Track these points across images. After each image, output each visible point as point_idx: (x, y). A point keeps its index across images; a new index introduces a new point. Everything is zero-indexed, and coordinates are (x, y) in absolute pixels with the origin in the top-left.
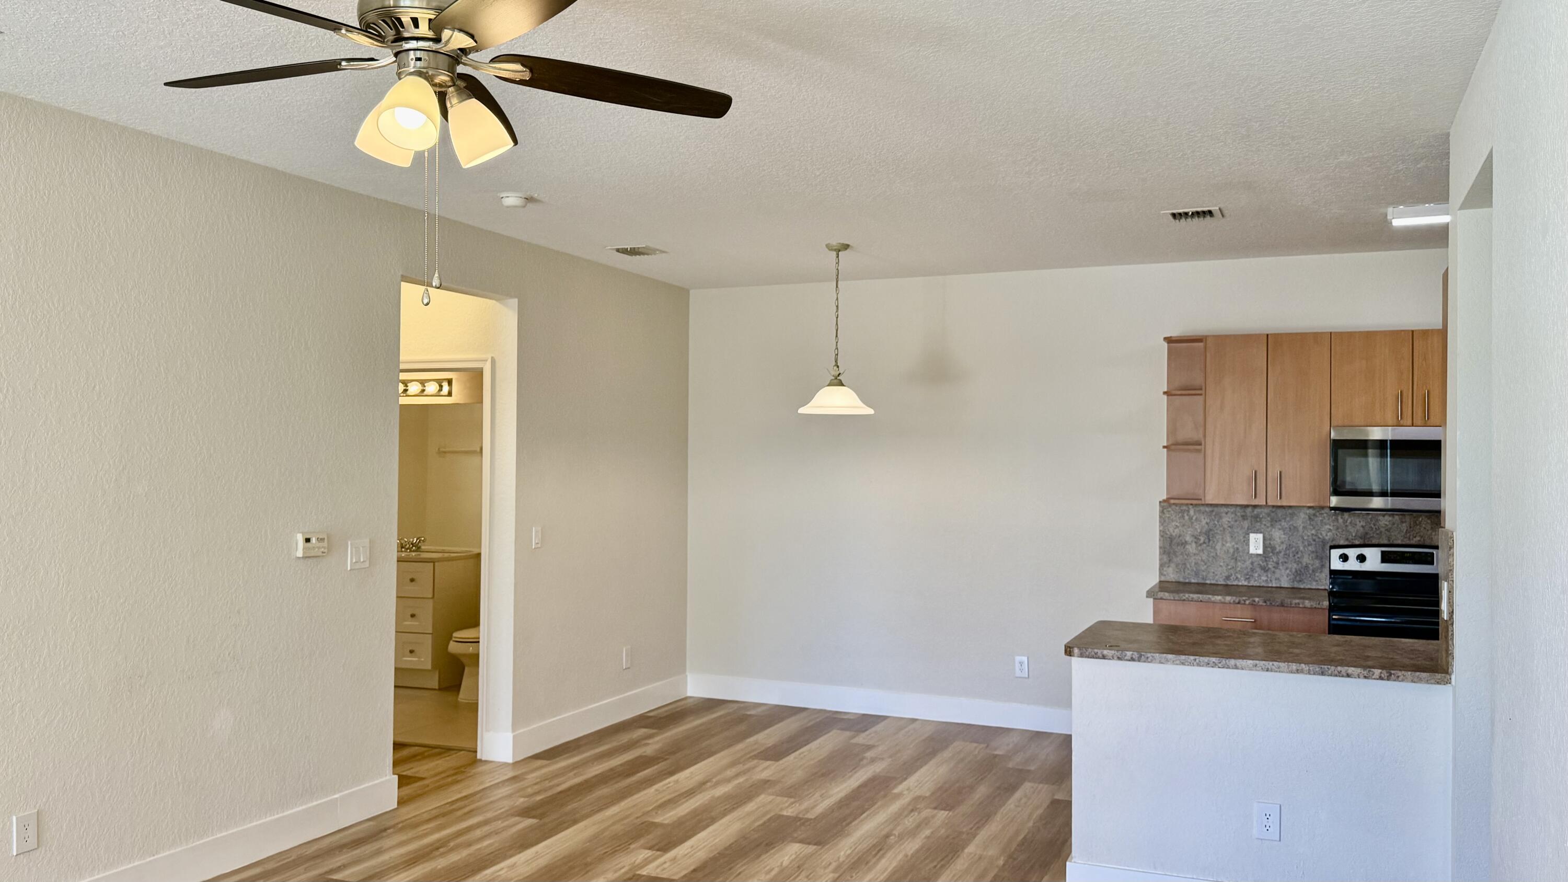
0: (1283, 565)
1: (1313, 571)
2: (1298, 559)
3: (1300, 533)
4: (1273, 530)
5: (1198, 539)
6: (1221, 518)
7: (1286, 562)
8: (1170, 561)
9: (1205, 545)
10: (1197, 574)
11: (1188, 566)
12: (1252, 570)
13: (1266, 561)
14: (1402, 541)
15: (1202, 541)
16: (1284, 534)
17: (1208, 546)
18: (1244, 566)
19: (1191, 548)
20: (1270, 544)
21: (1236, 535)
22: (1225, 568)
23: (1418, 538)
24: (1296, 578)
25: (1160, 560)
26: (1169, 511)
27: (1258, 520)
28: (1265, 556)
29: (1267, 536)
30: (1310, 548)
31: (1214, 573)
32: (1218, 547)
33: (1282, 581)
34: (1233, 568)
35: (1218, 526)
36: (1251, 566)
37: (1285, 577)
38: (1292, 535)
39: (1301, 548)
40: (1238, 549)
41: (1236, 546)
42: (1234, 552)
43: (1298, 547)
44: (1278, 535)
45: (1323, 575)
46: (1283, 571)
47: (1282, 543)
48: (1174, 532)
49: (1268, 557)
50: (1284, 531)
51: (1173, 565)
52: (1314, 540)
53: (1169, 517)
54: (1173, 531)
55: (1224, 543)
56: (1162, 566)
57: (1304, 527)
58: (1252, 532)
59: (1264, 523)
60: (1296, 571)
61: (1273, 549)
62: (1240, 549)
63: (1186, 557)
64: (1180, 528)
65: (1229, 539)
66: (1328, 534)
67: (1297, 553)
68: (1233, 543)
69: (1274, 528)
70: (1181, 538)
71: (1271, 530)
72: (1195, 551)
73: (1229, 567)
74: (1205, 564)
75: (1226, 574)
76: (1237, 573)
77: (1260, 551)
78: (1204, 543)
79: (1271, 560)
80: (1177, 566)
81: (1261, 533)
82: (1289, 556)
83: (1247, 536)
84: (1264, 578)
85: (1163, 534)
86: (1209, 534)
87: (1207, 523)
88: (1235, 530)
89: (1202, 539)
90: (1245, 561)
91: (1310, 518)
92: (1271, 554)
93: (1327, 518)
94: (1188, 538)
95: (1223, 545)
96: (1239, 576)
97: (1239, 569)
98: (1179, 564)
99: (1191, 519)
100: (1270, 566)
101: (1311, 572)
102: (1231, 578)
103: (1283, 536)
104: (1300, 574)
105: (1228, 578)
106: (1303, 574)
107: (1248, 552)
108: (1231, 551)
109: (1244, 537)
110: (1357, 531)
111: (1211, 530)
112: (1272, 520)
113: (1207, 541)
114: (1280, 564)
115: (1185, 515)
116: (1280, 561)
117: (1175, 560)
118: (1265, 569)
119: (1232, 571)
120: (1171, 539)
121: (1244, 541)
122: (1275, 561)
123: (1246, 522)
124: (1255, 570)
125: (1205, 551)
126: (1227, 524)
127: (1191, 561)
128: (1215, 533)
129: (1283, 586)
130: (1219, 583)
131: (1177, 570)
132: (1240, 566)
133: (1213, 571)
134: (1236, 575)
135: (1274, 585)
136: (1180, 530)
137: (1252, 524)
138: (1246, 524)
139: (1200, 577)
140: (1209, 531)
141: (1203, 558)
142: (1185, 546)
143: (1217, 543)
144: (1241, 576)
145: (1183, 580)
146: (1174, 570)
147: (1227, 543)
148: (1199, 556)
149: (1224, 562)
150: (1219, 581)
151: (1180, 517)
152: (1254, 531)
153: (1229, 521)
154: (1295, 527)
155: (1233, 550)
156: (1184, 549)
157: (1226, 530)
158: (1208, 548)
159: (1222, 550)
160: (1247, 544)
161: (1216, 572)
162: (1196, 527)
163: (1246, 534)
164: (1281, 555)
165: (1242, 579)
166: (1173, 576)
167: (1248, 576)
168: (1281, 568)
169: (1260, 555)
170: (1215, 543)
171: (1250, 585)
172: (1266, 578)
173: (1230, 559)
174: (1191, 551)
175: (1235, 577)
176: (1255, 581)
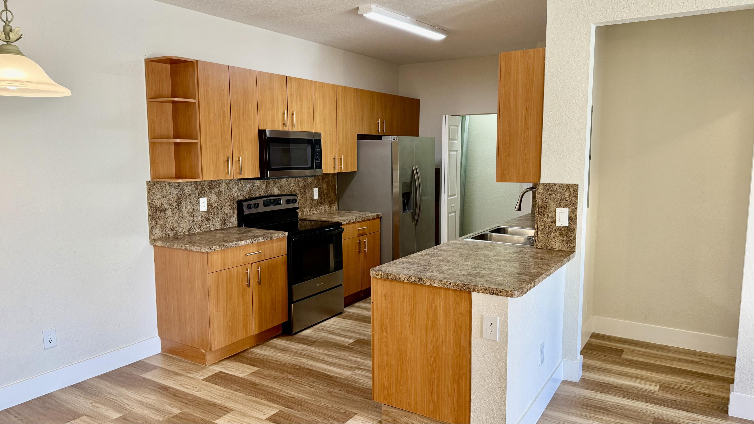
1: (230, 217)
2: (223, 211)
3: (223, 195)
5: (172, 206)
6: (184, 189)
7: (218, 214)
8: (156, 224)
9: (176, 209)
10: (173, 230)
11: (168, 226)
12: (202, 221)
13: (208, 214)
14: (264, 194)
15: (174, 207)
16: (216, 196)
18: (198, 220)
19: (169, 213)
20: (210, 203)
21: (192, 200)
22: (188, 223)
23: (269, 192)
24: (223, 222)
25: (150, 224)
26: (153, 188)
27: (203, 189)
28: (208, 212)
29: (208, 199)
30: (228, 203)
32: (184, 209)
33: (217, 226)
34: (192, 222)
35: (183, 195)
36: (201, 219)
37: (218, 223)
38: (220, 196)
39: (224, 204)
41: (193, 208)
44: (213, 197)
45: (234, 218)
46: (217, 219)
47: (215, 202)
49: (209, 212)
50: (216, 194)
51: (158, 227)
52: (230, 198)
53: (154, 192)
54: (158, 203)
55: (186, 206)
56: (151, 229)
57: (225, 191)
58: (200, 197)
59: (206, 190)
60: (223, 218)
61: (212, 206)
62: (195, 209)
63: (166, 219)
64: (161, 199)
65: (189, 203)
66: (236, 194)
67: (223, 207)
68: (192, 206)
69: (211, 193)
70: (162, 207)
71: (210, 195)
73: (190, 222)
74: (177, 223)
75: (189, 227)
76: (194, 225)
77: (206, 209)
78: (176, 208)
79: (211, 214)
80: (161, 227)
81: (205, 197)
82: (219, 209)
83: (198, 200)
84: (208, 226)
85: (150, 206)
86: (178, 202)
87: (177, 194)
88: (192, 197)
90: (198, 217)
91: (227, 185)
92: (211, 210)
93: (234, 184)
94: (167, 206)
95: (186, 208)
96: (195, 227)
97: (195, 222)
98: (162, 225)
99: (167, 192)
100: (210, 218)
101: (229, 217)
103: (216, 198)
104: (224, 220)
105: (190, 230)
106: (226, 219)
107: (199, 211)
108: (191, 211)
109: (197, 201)
111: (179, 198)
113: (177, 206)
114: (215, 215)
115: (164, 190)
116: (215, 213)
117: (159, 223)
118: (208, 220)
119: (191, 224)
120: (156, 208)
121: (197, 204)
122: (212, 214)
123: (197, 191)
124: (203, 222)
125: (176, 213)
126: (188, 194)
127: (169, 222)
128: (182, 200)
129: (217, 229)
130: (186, 234)
131: (161, 230)
132: (195, 221)
133: (181, 226)
134: (194, 227)
135: (213, 229)
136: (161, 201)
137: (200, 192)
138: (197, 192)
139: (175, 231)
140: (178, 200)
141: (176, 219)
142: (165, 212)
143: (183, 207)
144: (196, 227)
145: (165, 236)
146: (159, 230)
147: (188, 206)
148: (173, 217)
149: (187, 219)
150: (185, 232)
151: (161, 192)
152: (202, 196)
153: (188, 191)
154: (221, 191)
155: (191, 210)
156: (164, 214)
157: (187, 198)
158: (178, 211)
159: (186, 211)
160: (199, 205)
161: (183, 227)
162: (170, 197)
163: (198, 199)
164: (215, 209)
165: (197, 228)
166: (159, 235)
167: (200, 226)
168: (216, 217)
169: (205, 211)
170: (182, 207)
171: (201, 231)
172: (209, 226)
173: (190, 216)
174: (169, 215)
175: (193, 228)
176: (203, 229)
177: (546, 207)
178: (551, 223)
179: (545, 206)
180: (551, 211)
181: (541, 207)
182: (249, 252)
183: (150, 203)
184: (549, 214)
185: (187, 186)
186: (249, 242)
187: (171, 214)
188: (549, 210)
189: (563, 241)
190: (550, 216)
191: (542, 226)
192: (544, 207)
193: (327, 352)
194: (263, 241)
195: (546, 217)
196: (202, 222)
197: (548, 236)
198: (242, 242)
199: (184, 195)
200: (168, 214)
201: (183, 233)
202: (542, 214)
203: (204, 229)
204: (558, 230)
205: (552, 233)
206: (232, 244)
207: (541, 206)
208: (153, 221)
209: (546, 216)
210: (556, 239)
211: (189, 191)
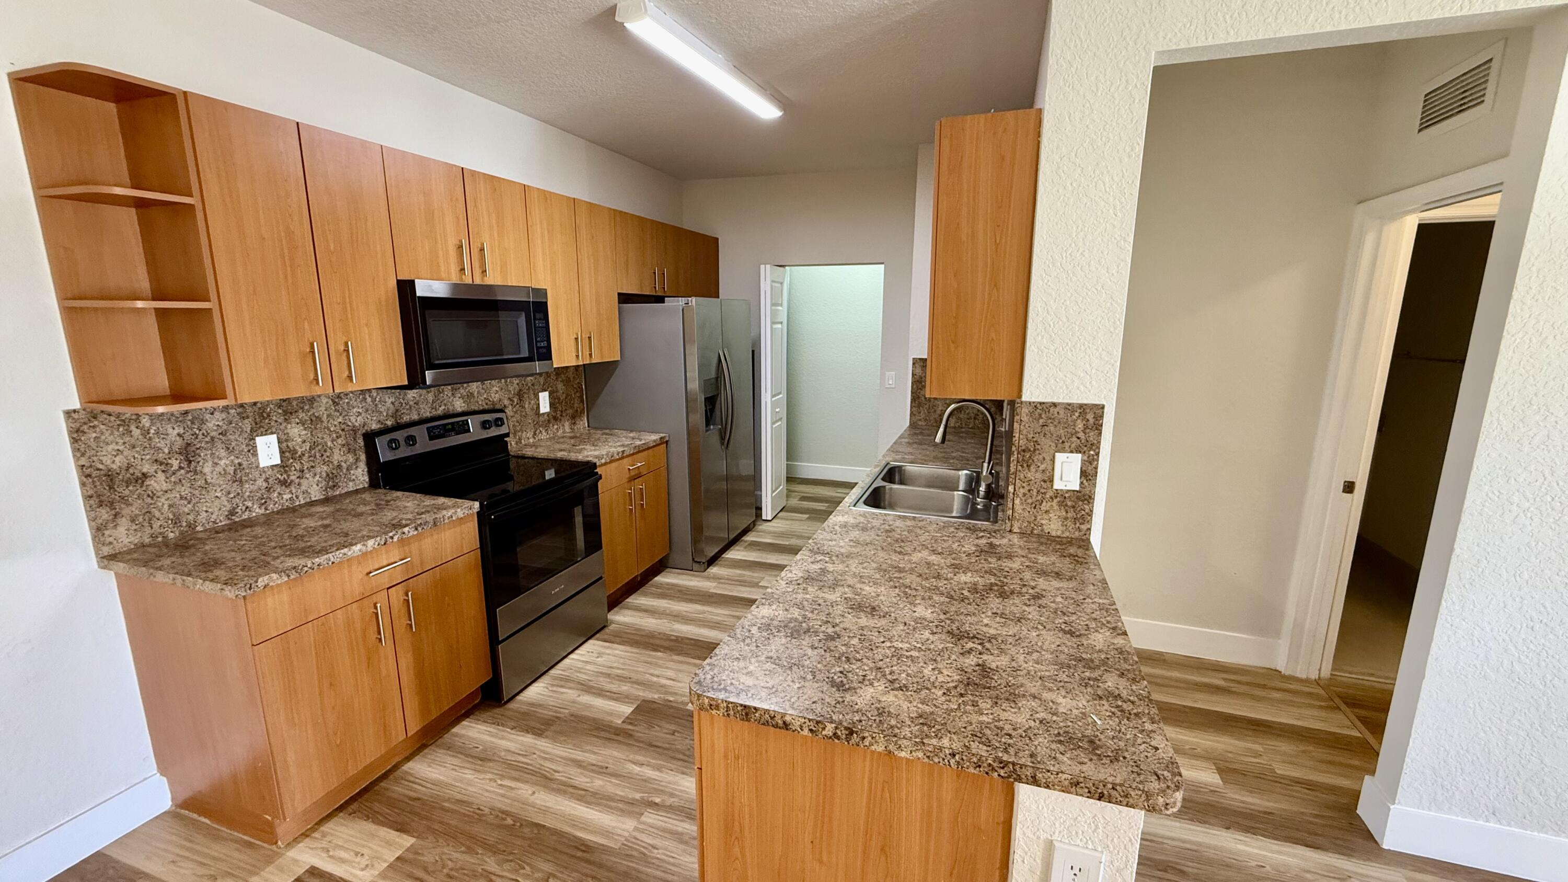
0: (310, 471)
1: (348, 469)
2: (327, 459)
3: (325, 424)
4: (289, 426)
5: (167, 464)
6: (203, 422)
7: (312, 467)
8: (116, 515)
9: (182, 471)
10: (176, 521)
11: (157, 514)
12: (268, 489)
13: (286, 472)
14: (430, 412)
15: (175, 467)
16: (305, 429)
17: (188, 472)
18: (256, 487)
19: (158, 483)
20: (288, 446)
21: (233, 444)
22: (224, 498)
23: (443, 407)
24: (328, 483)
25: (91, 520)
26: (94, 427)
27: (265, 415)
28: (283, 466)
29: (283, 437)
30: (339, 441)
31: (207, 511)
32: (207, 469)
33: (312, 492)
34: (238, 494)
35: (200, 437)
36: (265, 485)
37: (315, 486)
38: (316, 428)
39: (329, 444)
40: (240, 464)
41: (236, 461)
42: (235, 470)
43: (326, 443)
44: (296, 432)
45: (360, 470)
46: (311, 479)
47: (304, 442)
48: (114, 462)
49: (287, 466)
50: (303, 425)
51: (124, 521)
52: (343, 430)
55: (216, 460)
56: (99, 530)
57: (328, 416)
58: (257, 436)
59: (274, 418)
60: (328, 475)
61: (293, 452)
62: (245, 464)
63: (149, 500)
64: (126, 453)
65: (223, 453)
66: (358, 419)
67: (325, 451)
68: (232, 458)
69: (290, 423)
70: (131, 471)
71: (286, 428)
72: (165, 486)
73: (232, 495)
74: (189, 503)
75: (229, 507)
76: (245, 500)
77: (277, 460)
78: (181, 468)
79: (293, 468)
80: (133, 521)
81: (272, 433)
82: (315, 457)
83: (251, 443)
84: (287, 496)
85: (86, 474)
86: (188, 453)
87: (179, 435)
88: (232, 437)
89: (175, 464)
90: (255, 481)
91: (334, 402)
92: (291, 461)
93: (354, 399)
94: (147, 468)
95: (215, 464)
96: (250, 505)
97: (248, 494)
98: (136, 516)
99: (145, 433)
100: (292, 478)
101: (344, 470)
102: (238, 510)
103: (304, 432)
104: (333, 478)
105: (232, 512)
106: (336, 476)
107: (257, 467)
108: (231, 470)
109: (247, 445)
110: (388, 410)
111: (188, 445)
112: (285, 412)
113: (184, 465)
114: (306, 471)
116: (306, 467)
117: (125, 511)
118: (285, 483)
119: (236, 500)
120: (110, 477)
121: (249, 451)
122: (298, 468)
123: (246, 421)
124: (272, 489)
125: (184, 481)
126: (216, 430)
127: (160, 504)
128: (198, 449)
129: (313, 499)
130: (220, 524)
131: (134, 527)
132: (248, 490)
133: (204, 509)
134: (244, 505)
135: (302, 502)
136: (126, 457)
137: (256, 424)
138: (247, 425)
139: (184, 524)
140: (186, 448)
141: (183, 494)
142: (143, 482)
143: (204, 463)
144: (253, 504)
145: (151, 539)
146: (128, 530)
147: (221, 459)
148: (173, 492)
149: (222, 490)
150: (218, 521)
151: (124, 434)
152: (262, 432)
153: (218, 425)
154: (317, 417)
155: (233, 468)
156: (141, 487)
157: (216, 440)
158: (189, 476)
159: (215, 473)
160: (255, 454)
161: (210, 510)
162: (158, 445)
163: (251, 440)
164: (305, 458)
165: (255, 507)
166: (128, 540)
167: (263, 501)
168: (308, 476)
169: (276, 466)
170: (201, 464)
171: (268, 512)
172: (290, 496)
173: (230, 483)
174: (158, 488)
175: (244, 508)
176: (275, 505)
177: (1035, 450)
178: (1042, 483)
179: (1032, 449)
180: (1044, 459)
181: (1024, 451)
182: (377, 567)
183: (83, 466)
184: (1039, 464)
185: (212, 414)
186: (374, 544)
187: (165, 484)
188: (1041, 456)
189: (1066, 518)
190: (1040, 468)
191: (1023, 487)
192: (1030, 450)
193: (578, 755)
194: (416, 533)
195: (1034, 470)
196: (268, 491)
197: (1035, 508)
198: (354, 547)
199: (203, 434)
200: (155, 485)
201: (210, 524)
202: (1025, 465)
203: (277, 505)
204: (1056, 497)
205: (1044, 503)
206: (322, 561)
207: (1023, 448)
208: (103, 511)
209: (1033, 468)
210: (1051, 515)
211: (220, 424)
